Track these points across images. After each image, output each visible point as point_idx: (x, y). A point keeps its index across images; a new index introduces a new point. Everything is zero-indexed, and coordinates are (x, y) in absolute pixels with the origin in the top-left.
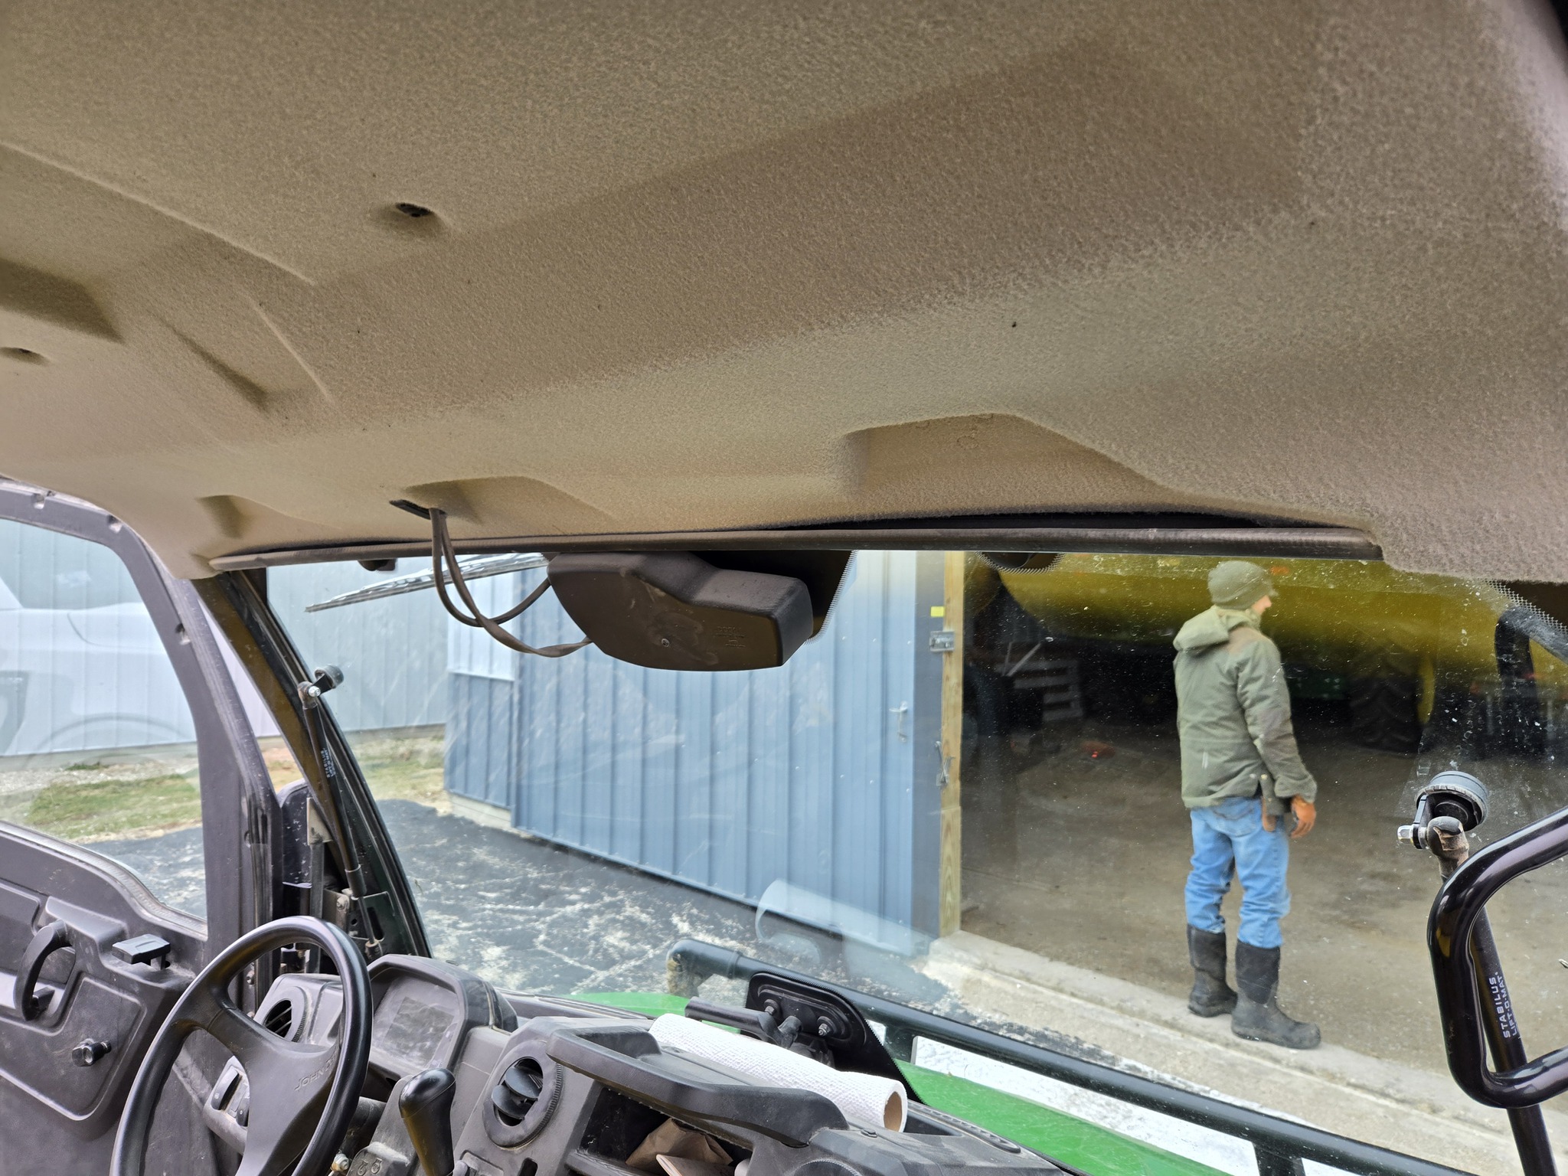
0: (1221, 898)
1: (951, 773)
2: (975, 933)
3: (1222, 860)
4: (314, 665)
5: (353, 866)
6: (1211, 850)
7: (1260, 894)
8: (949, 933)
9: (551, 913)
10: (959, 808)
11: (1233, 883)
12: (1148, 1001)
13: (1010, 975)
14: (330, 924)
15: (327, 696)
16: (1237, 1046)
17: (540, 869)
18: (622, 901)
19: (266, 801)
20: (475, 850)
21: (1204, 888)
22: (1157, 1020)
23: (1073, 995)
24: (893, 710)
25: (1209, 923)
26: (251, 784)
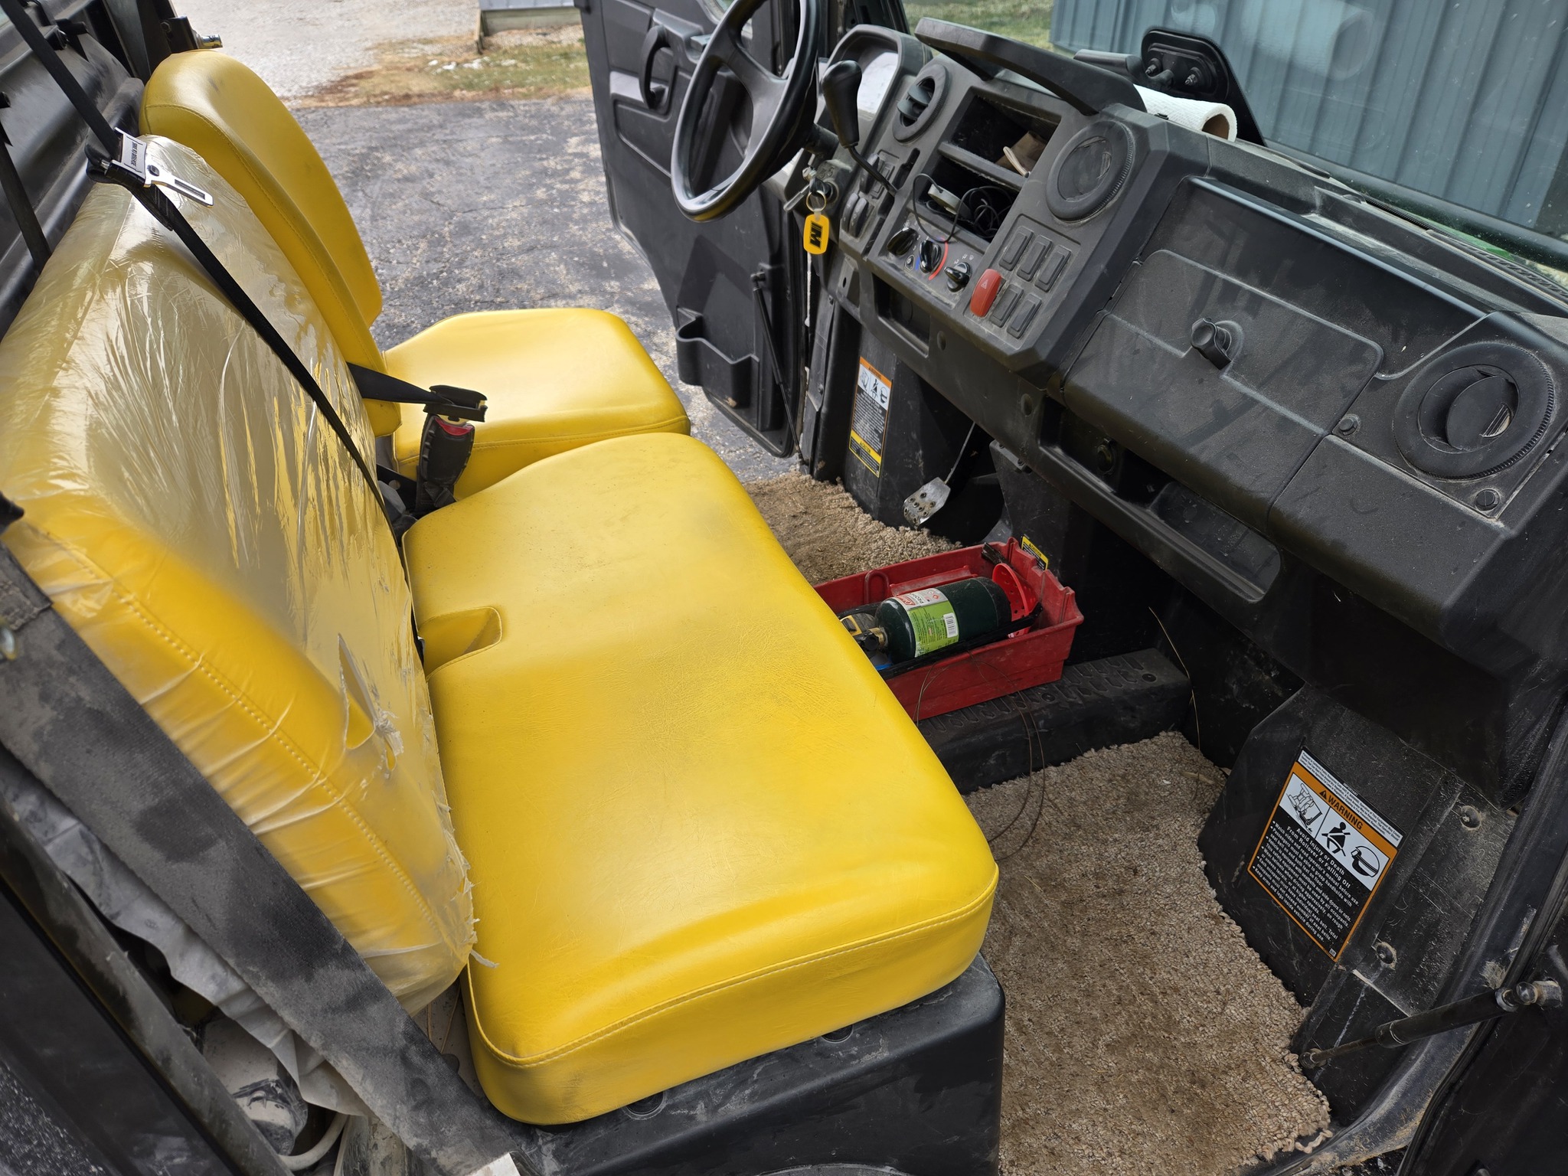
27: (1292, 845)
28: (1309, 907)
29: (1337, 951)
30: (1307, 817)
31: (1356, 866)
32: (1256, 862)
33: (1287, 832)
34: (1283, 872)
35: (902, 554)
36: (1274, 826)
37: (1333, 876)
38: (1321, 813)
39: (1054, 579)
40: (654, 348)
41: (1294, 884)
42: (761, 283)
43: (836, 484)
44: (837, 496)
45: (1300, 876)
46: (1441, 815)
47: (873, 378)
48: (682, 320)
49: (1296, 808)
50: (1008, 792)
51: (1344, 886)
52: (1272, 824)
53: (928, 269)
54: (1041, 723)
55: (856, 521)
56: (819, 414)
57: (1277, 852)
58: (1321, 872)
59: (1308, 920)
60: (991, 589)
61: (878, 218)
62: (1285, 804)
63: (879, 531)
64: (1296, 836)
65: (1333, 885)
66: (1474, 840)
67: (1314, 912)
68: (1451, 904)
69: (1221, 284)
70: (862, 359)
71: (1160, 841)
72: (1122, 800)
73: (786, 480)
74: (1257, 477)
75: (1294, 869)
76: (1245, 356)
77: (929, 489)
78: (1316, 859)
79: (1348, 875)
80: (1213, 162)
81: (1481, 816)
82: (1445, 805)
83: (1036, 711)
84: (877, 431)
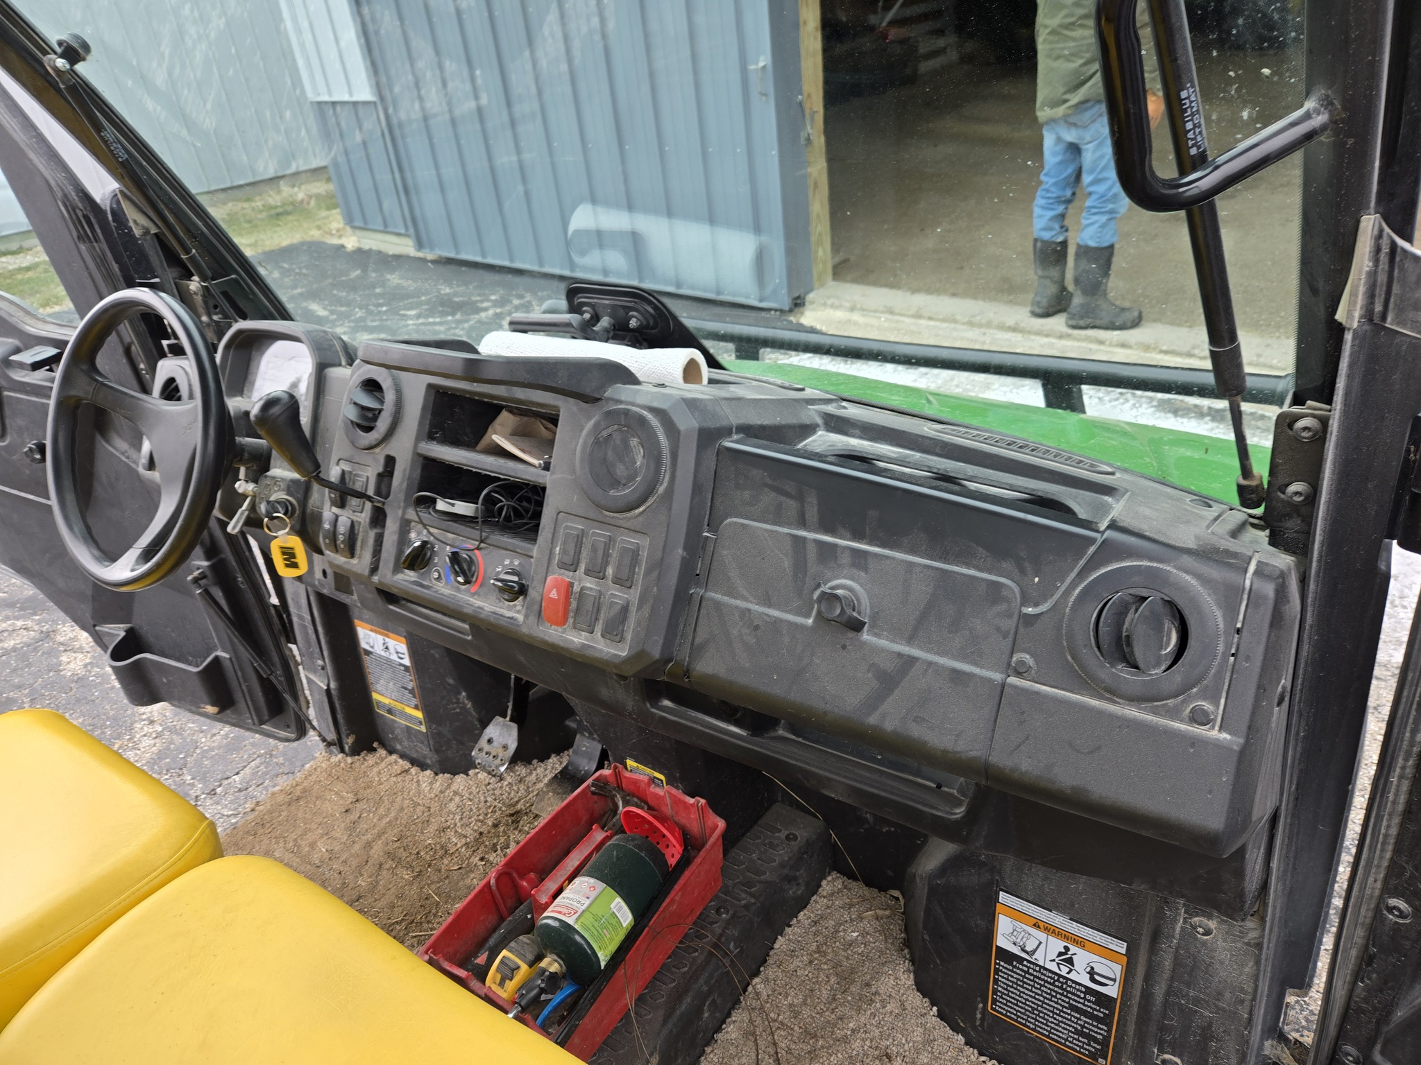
0: (1066, 208)
1: (815, 128)
2: (846, 281)
3: (1070, 170)
4: (53, 34)
5: (187, 252)
6: (1060, 163)
7: (1102, 196)
8: (822, 285)
9: (467, 321)
10: (825, 165)
11: (1078, 191)
12: (995, 313)
13: (876, 311)
14: (162, 294)
15: (79, 67)
16: (1069, 336)
17: (450, 285)
18: (529, 302)
19: (82, 201)
20: (388, 276)
21: (1051, 201)
22: (1002, 327)
23: (930, 318)
24: (752, 67)
25: (1053, 233)
26: (58, 185)
27: (1024, 977)
28: (1064, 1028)
29: (1106, 1058)
30: (1028, 949)
31: (1093, 980)
32: (994, 1001)
33: (1015, 967)
34: (1025, 1004)
35: (486, 802)
36: (999, 964)
37: (1075, 995)
38: (1040, 943)
39: (678, 793)
40: (62, 648)
41: (1040, 1012)
42: (203, 582)
43: (375, 750)
44: (383, 765)
45: (1043, 1002)
46: (1174, 931)
47: (380, 638)
48: (106, 639)
49: (1015, 944)
50: (734, 1036)
51: (1089, 1001)
52: (996, 964)
53: (467, 582)
54: (732, 946)
55: (419, 785)
56: (328, 691)
57: (1012, 987)
58: (1062, 994)
59: (1067, 1040)
60: (638, 846)
61: (372, 535)
62: (1002, 941)
63: (449, 786)
64: (1025, 969)
65: (1079, 1002)
66: (1215, 945)
67: (1070, 1031)
68: (1216, 1006)
69: (814, 545)
70: (357, 622)
71: (889, 1008)
72: (833, 979)
73: (315, 769)
74: (957, 736)
75: (1034, 998)
76: (877, 613)
77: (492, 730)
78: (1053, 984)
79: (1089, 991)
80: (734, 421)
81: (1212, 924)
82: (1175, 921)
83: (721, 935)
84: (406, 688)
